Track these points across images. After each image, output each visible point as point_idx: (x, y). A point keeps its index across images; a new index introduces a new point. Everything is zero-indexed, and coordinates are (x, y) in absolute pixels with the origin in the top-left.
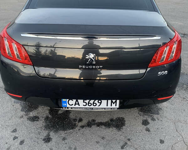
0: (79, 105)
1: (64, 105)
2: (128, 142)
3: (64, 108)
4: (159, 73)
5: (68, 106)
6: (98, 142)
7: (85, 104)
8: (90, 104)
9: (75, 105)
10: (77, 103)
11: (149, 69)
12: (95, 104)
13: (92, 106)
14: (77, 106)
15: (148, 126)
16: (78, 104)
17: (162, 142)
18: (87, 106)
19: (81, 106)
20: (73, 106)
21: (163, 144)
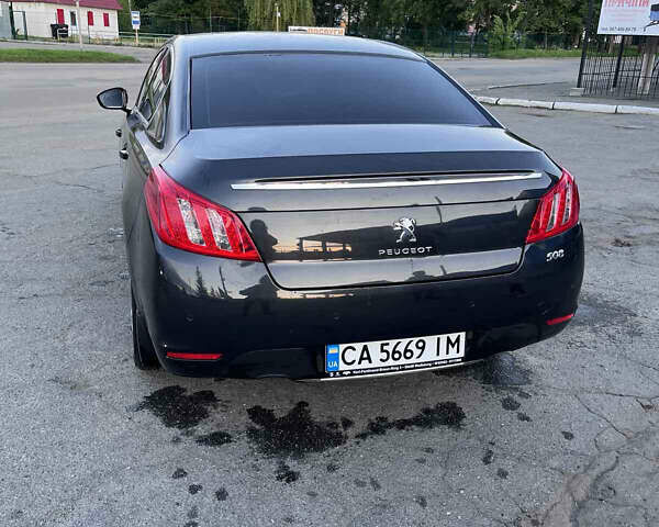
0: (370, 362)
1: (331, 365)
2: (494, 450)
3: (332, 374)
4: (549, 255)
5: (342, 367)
6: (422, 461)
7: (384, 355)
8: (397, 356)
9: (360, 363)
10: (365, 356)
11: (527, 247)
12: (408, 354)
13: (403, 361)
14: (365, 364)
15: (520, 410)
16: (369, 358)
17: (569, 436)
18: (391, 362)
19: (376, 363)
20: (355, 366)
21: (573, 440)
